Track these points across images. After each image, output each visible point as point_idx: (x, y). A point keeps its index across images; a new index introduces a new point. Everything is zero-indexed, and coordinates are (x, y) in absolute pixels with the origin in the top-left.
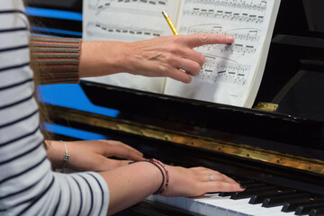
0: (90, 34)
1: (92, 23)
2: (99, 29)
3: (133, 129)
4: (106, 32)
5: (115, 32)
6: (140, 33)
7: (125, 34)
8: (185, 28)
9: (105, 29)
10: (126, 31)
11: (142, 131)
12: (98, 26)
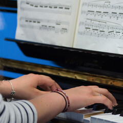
0: (22, 9)
1: (24, 2)
2: (29, 6)
3: (53, 72)
4: (33, 7)
5: (39, 8)
6: (56, 7)
7: (46, 8)
8: (86, 4)
9: (32, 5)
10: (47, 7)
11: (59, 72)
12: (28, 3)
